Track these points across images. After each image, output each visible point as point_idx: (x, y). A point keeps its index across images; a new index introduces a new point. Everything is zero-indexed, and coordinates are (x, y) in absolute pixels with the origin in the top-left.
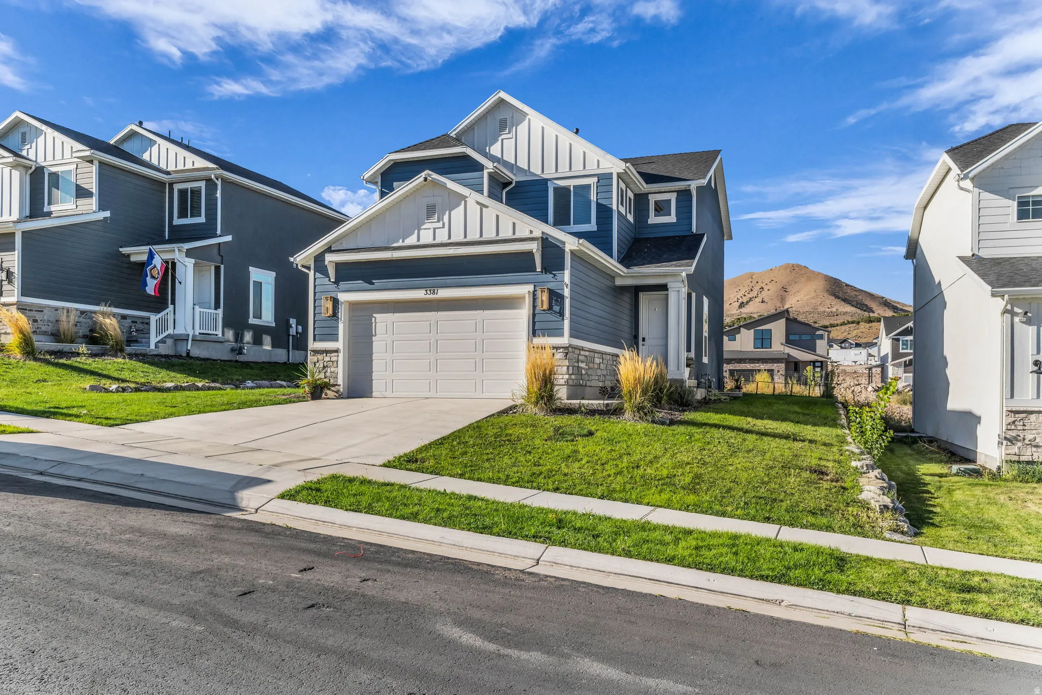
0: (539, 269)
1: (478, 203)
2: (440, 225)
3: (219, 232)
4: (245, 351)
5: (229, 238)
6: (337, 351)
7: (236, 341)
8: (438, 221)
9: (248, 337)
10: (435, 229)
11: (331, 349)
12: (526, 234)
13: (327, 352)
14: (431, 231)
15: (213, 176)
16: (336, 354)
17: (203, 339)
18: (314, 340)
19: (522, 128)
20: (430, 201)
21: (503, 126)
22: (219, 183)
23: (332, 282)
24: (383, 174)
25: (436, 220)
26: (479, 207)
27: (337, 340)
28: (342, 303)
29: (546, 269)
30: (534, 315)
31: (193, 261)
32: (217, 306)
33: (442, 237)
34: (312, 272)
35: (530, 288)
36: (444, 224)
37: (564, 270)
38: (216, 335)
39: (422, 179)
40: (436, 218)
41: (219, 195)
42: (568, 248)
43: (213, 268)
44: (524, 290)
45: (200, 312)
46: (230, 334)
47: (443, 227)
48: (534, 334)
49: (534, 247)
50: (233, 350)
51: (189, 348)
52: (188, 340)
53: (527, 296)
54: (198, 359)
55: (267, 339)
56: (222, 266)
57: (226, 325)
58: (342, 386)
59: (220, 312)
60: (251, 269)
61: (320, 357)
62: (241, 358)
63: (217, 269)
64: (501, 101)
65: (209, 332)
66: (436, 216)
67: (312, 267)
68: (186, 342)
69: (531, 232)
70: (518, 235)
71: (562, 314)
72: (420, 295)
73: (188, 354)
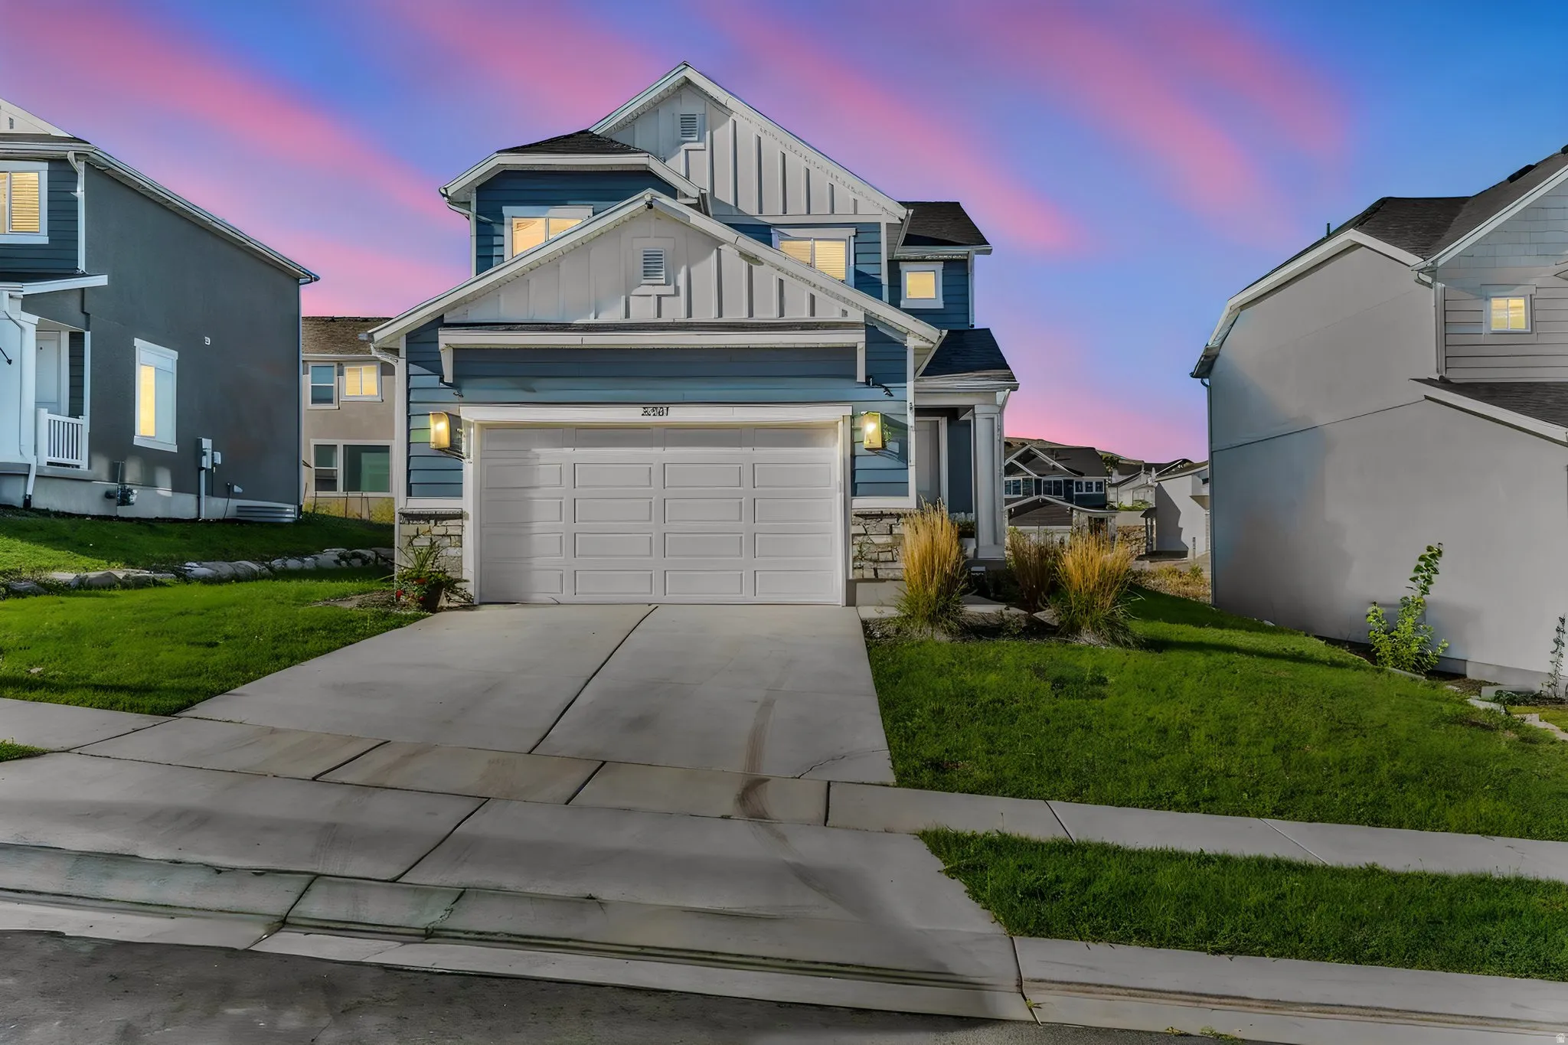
0: (861, 377)
1: (744, 255)
2: (670, 290)
3: (82, 266)
4: (133, 498)
5: (102, 280)
6: (460, 516)
7: (113, 478)
8: (667, 284)
9: (132, 472)
10: (659, 297)
11: (443, 511)
12: (836, 317)
13: (439, 518)
14: (653, 300)
15: (71, 156)
16: (458, 522)
17: (57, 475)
18: (409, 493)
19: (723, 134)
20: (653, 245)
21: (688, 126)
22: (80, 167)
23: (447, 384)
24: (478, 189)
25: (664, 281)
26: (745, 264)
27: (460, 495)
28: (469, 425)
29: (874, 379)
30: (853, 457)
31: (35, 319)
32: (75, 411)
33: (676, 311)
34: (402, 362)
35: (847, 411)
36: (677, 289)
37: (906, 382)
38: (78, 467)
39: (642, 203)
40: (663, 277)
41: (80, 192)
42: (912, 343)
43: (65, 338)
44: (833, 414)
45: (50, 420)
46: (102, 466)
47: (677, 293)
48: (854, 493)
49: (858, 339)
50: (108, 495)
51: (29, 492)
52: (27, 476)
53: (840, 423)
54: (45, 513)
55: (164, 477)
56: (88, 335)
57: (95, 447)
58: (472, 583)
59: (84, 421)
60: (138, 342)
61: (423, 526)
62: (123, 512)
63: (76, 339)
64: (688, 82)
65: (65, 461)
66: (663, 273)
67: (403, 353)
68: (23, 479)
69: (845, 313)
70: (820, 317)
71: (903, 455)
72: (632, 415)
73: (27, 502)
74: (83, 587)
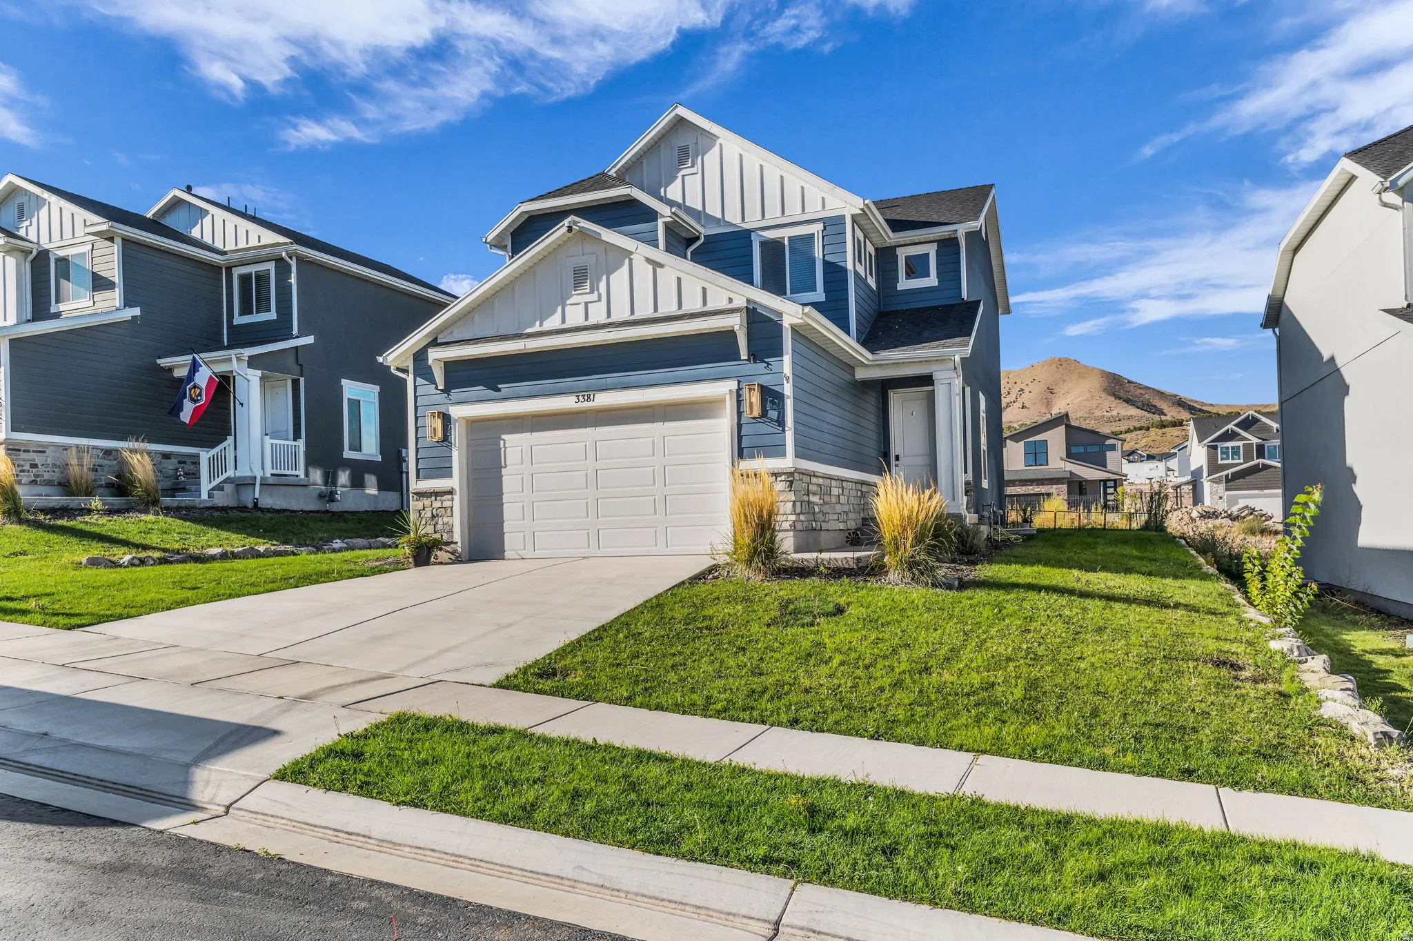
0: (744, 356)
1: (648, 260)
2: (594, 297)
3: (295, 331)
4: (338, 497)
5: (309, 340)
6: (451, 492)
7: (326, 483)
8: (592, 292)
9: (343, 477)
10: (586, 304)
11: (442, 490)
12: (724, 305)
13: (436, 494)
14: (582, 307)
15: (284, 254)
16: (450, 497)
17: (277, 483)
18: (418, 477)
19: (712, 158)
20: (579, 261)
21: (684, 156)
22: (293, 263)
23: (440, 390)
24: (514, 234)
25: (588, 291)
26: (650, 267)
27: (450, 475)
28: (456, 421)
29: (754, 356)
30: (740, 426)
31: (259, 373)
32: (297, 436)
33: (598, 314)
34: (411, 376)
35: (733, 385)
36: (600, 295)
37: (782, 356)
38: (297, 476)
39: (565, 229)
40: (588, 287)
41: (293, 280)
42: (787, 322)
43: (289, 383)
44: (723, 389)
45: (272, 444)
46: (317, 476)
47: (599, 300)
48: (741, 455)
49: (736, 322)
50: (321, 496)
51: (257, 495)
52: (255, 484)
53: (728, 397)
54: (269, 510)
55: (371, 480)
56: (302, 379)
57: (310, 462)
58: (459, 544)
59: (301, 443)
60: (344, 382)
61: (427, 502)
62: (334, 507)
63: (296, 383)
64: (680, 121)
65: (286, 472)
66: (588, 284)
67: (411, 369)
68: (251, 487)
69: (730, 300)
70: (711, 306)
71: (781, 422)
72: (568, 403)
73: (256, 504)
74: (224, 556)
